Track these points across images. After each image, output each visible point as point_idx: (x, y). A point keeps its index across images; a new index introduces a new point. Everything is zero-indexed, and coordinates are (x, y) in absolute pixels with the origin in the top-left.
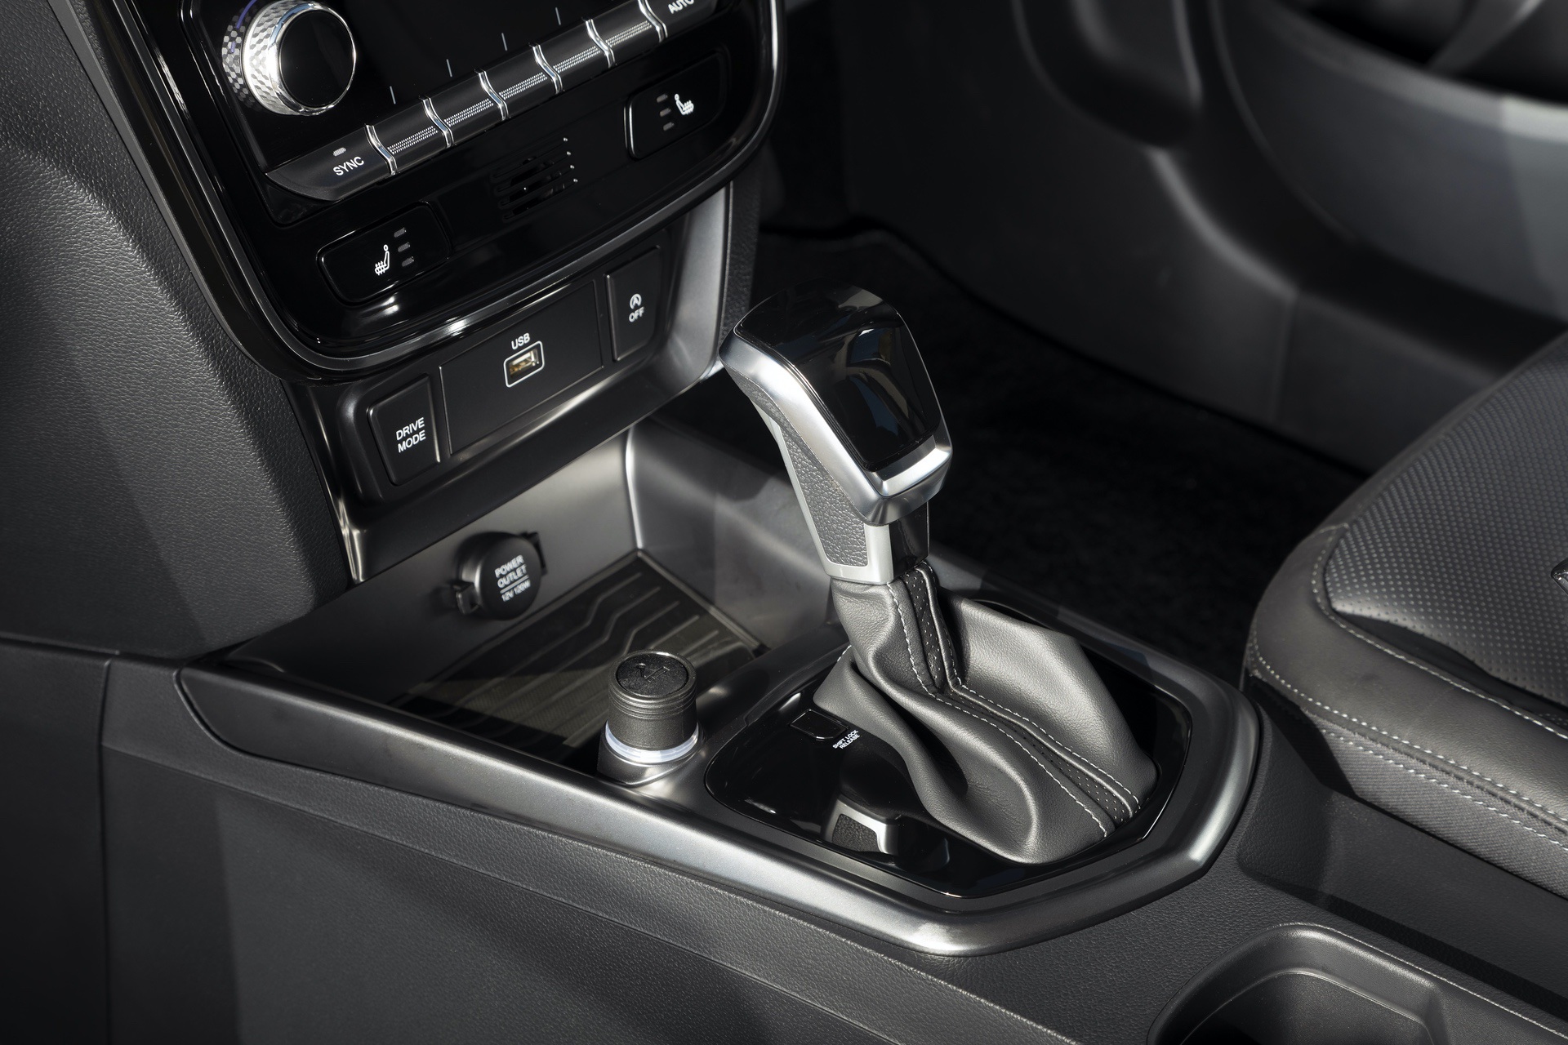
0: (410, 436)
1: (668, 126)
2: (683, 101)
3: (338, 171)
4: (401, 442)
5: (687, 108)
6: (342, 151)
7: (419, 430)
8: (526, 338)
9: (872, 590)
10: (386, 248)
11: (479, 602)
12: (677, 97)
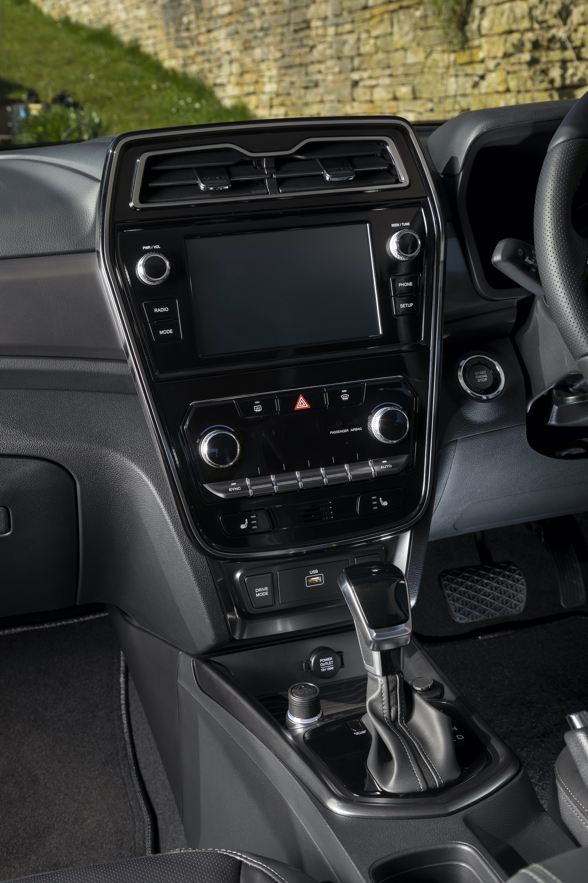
0: (262, 592)
1: (376, 508)
2: (383, 500)
3: (230, 490)
4: (257, 593)
5: (385, 504)
6: (235, 484)
7: (265, 591)
8: (317, 571)
9: (376, 677)
10: (246, 520)
11: (312, 669)
12: (381, 499)
